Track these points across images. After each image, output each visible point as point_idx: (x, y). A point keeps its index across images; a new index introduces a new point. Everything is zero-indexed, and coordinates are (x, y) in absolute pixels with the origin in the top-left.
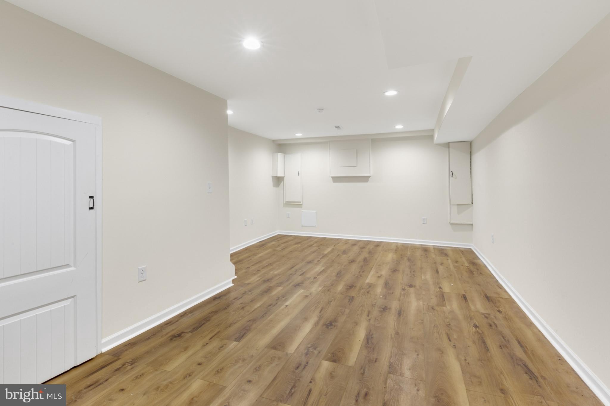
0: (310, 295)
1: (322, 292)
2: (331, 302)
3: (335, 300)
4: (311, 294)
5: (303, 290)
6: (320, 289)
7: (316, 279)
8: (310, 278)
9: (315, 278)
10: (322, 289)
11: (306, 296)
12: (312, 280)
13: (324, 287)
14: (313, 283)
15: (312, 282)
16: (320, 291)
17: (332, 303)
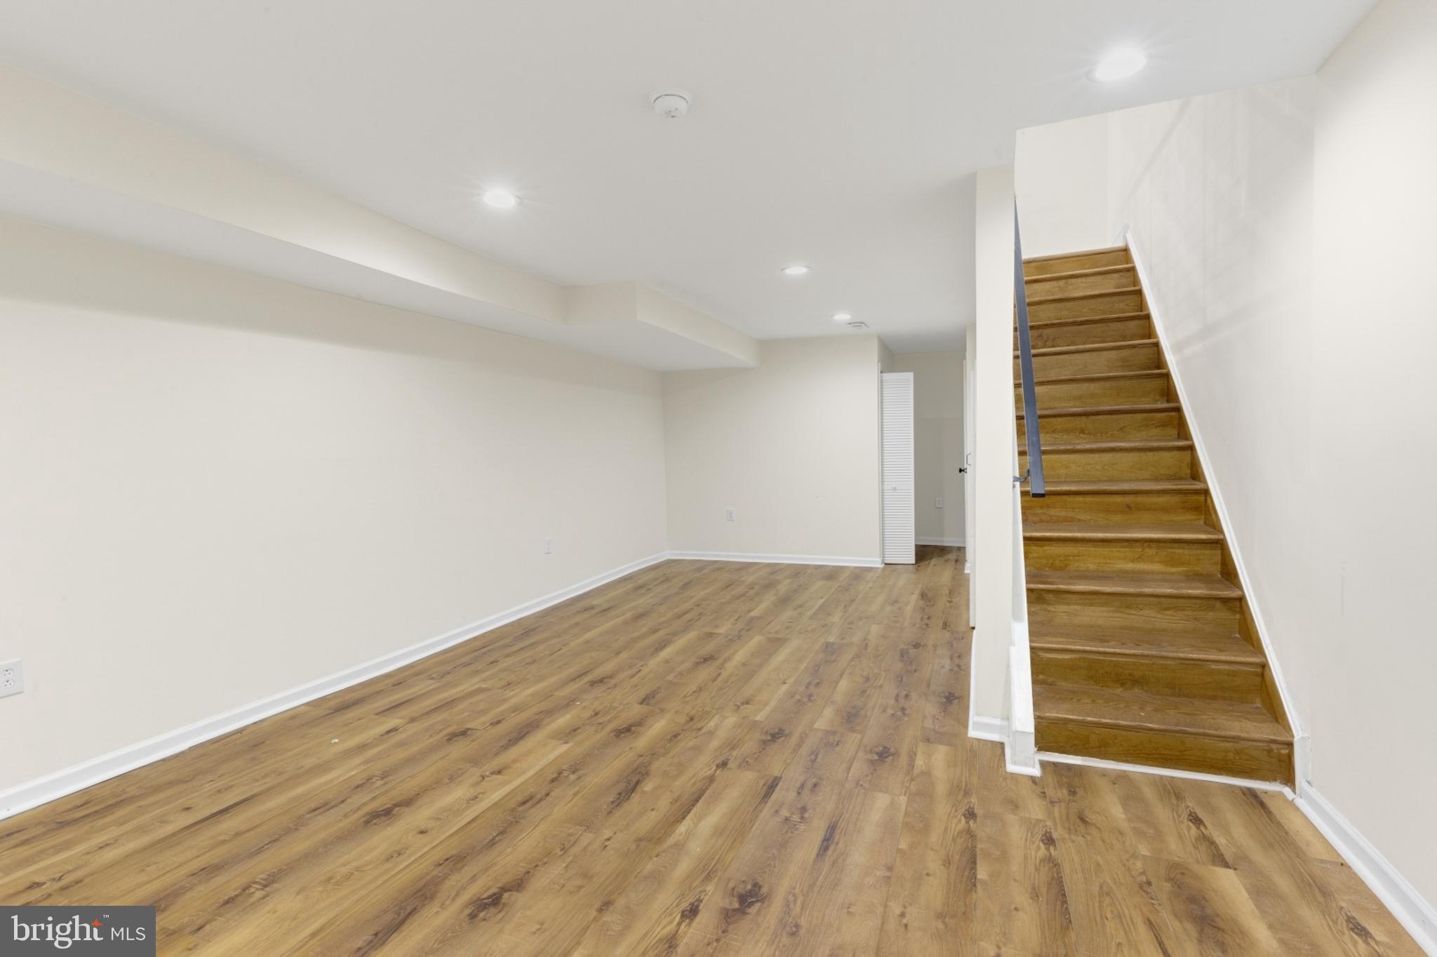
0: (738, 707)
1: (708, 713)
2: (694, 692)
3: (685, 697)
4: (736, 707)
5: (757, 718)
6: (712, 724)
7: (719, 761)
8: (739, 767)
9: (724, 764)
10: (707, 723)
11: (747, 703)
12: (734, 753)
13: (700, 729)
14: (732, 745)
15: (733, 748)
16: (713, 716)
17: (695, 689)
